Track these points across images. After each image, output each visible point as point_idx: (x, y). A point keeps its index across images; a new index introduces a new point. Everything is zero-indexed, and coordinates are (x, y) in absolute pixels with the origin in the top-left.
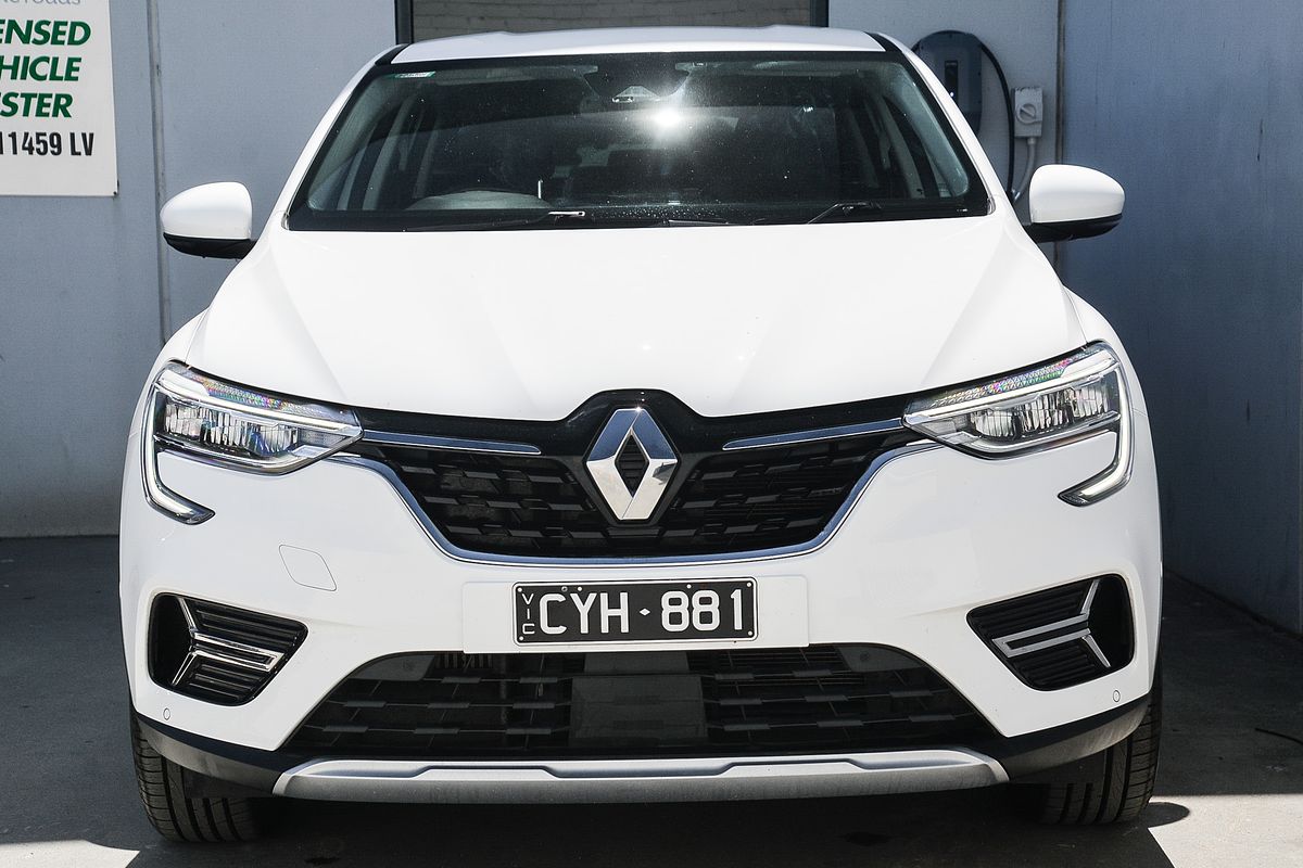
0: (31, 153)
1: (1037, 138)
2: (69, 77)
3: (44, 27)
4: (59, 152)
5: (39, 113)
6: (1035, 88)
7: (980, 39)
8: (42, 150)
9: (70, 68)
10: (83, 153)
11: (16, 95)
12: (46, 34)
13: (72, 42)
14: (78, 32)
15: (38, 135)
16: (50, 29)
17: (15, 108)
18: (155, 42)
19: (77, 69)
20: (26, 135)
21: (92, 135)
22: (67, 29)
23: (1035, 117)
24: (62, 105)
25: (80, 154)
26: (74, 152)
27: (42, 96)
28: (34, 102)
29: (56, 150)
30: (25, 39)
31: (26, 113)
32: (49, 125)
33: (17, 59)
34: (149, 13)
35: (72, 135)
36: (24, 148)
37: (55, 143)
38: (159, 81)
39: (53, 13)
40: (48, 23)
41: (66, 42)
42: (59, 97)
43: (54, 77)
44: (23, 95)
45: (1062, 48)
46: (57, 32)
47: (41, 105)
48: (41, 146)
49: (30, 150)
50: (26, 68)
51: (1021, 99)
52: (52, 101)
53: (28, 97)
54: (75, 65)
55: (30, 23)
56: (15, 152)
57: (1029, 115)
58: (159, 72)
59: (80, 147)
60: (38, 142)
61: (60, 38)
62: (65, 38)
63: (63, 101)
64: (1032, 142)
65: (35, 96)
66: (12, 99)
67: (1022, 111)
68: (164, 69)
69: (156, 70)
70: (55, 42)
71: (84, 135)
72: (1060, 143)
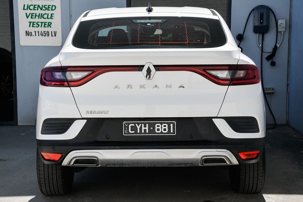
0: (42, 36)
1: (284, 32)
2: (51, 18)
3: (46, 6)
4: (49, 36)
5: (44, 27)
6: (284, 19)
7: (269, 7)
8: (45, 35)
9: (51, 16)
10: (54, 36)
11: (39, 22)
12: (46, 8)
13: (52, 10)
14: (53, 8)
15: (44, 32)
16: (47, 7)
17: (39, 25)
18: (71, 10)
19: (53, 16)
20: (41, 32)
21: (56, 32)
22: (51, 7)
23: (283, 26)
24: (50, 25)
25: (53, 36)
26: (52, 36)
27: (45, 23)
28: (43, 24)
29: (48, 35)
30: (41, 9)
31: (41, 27)
32: (47, 29)
33: (39, 14)
34: (69, 3)
35: (52, 32)
36: (41, 35)
37: (48, 33)
38: (72, 19)
39: (48, 3)
40: (46, 5)
41: (51, 10)
42: (49, 23)
43: (48, 18)
44: (41, 22)
45: (291, 9)
46: (48, 8)
47: (45, 25)
48: (45, 34)
49: (42, 35)
50: (41, 16)
51: (280, 22)
52: (47, 24)
53: (42, 23)
54: (52, 15)
55: (42, 6)
56: (39, 36)
57: (282, 26)
58: (72, 17)
59: (53, 34)
60: (44, 33)
61: (49, 9)
62: (50, 9)
63: (50, 24)
64: (282, 33)
65: (43, 22)
66: (38, 23)
67: (280, 25)
68: (73, 16)
69: (71, 17)
70: (48, 10)
71: (54, 32)
72: (290, 33)
